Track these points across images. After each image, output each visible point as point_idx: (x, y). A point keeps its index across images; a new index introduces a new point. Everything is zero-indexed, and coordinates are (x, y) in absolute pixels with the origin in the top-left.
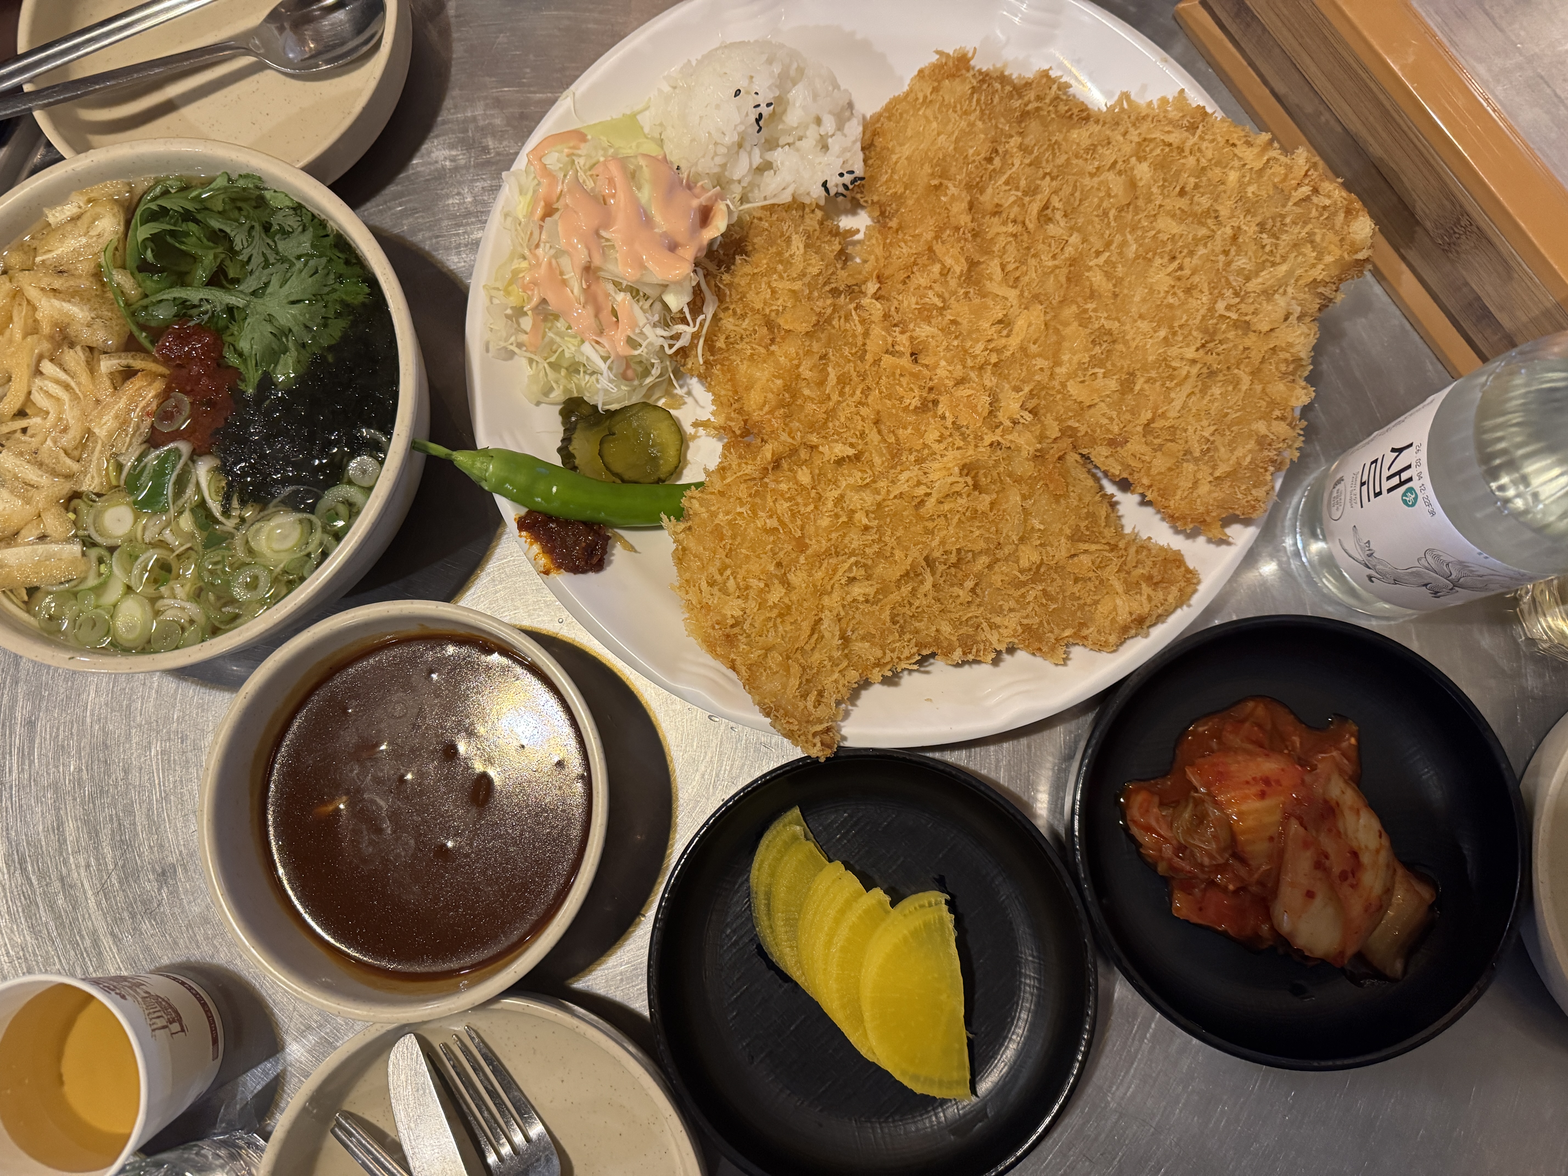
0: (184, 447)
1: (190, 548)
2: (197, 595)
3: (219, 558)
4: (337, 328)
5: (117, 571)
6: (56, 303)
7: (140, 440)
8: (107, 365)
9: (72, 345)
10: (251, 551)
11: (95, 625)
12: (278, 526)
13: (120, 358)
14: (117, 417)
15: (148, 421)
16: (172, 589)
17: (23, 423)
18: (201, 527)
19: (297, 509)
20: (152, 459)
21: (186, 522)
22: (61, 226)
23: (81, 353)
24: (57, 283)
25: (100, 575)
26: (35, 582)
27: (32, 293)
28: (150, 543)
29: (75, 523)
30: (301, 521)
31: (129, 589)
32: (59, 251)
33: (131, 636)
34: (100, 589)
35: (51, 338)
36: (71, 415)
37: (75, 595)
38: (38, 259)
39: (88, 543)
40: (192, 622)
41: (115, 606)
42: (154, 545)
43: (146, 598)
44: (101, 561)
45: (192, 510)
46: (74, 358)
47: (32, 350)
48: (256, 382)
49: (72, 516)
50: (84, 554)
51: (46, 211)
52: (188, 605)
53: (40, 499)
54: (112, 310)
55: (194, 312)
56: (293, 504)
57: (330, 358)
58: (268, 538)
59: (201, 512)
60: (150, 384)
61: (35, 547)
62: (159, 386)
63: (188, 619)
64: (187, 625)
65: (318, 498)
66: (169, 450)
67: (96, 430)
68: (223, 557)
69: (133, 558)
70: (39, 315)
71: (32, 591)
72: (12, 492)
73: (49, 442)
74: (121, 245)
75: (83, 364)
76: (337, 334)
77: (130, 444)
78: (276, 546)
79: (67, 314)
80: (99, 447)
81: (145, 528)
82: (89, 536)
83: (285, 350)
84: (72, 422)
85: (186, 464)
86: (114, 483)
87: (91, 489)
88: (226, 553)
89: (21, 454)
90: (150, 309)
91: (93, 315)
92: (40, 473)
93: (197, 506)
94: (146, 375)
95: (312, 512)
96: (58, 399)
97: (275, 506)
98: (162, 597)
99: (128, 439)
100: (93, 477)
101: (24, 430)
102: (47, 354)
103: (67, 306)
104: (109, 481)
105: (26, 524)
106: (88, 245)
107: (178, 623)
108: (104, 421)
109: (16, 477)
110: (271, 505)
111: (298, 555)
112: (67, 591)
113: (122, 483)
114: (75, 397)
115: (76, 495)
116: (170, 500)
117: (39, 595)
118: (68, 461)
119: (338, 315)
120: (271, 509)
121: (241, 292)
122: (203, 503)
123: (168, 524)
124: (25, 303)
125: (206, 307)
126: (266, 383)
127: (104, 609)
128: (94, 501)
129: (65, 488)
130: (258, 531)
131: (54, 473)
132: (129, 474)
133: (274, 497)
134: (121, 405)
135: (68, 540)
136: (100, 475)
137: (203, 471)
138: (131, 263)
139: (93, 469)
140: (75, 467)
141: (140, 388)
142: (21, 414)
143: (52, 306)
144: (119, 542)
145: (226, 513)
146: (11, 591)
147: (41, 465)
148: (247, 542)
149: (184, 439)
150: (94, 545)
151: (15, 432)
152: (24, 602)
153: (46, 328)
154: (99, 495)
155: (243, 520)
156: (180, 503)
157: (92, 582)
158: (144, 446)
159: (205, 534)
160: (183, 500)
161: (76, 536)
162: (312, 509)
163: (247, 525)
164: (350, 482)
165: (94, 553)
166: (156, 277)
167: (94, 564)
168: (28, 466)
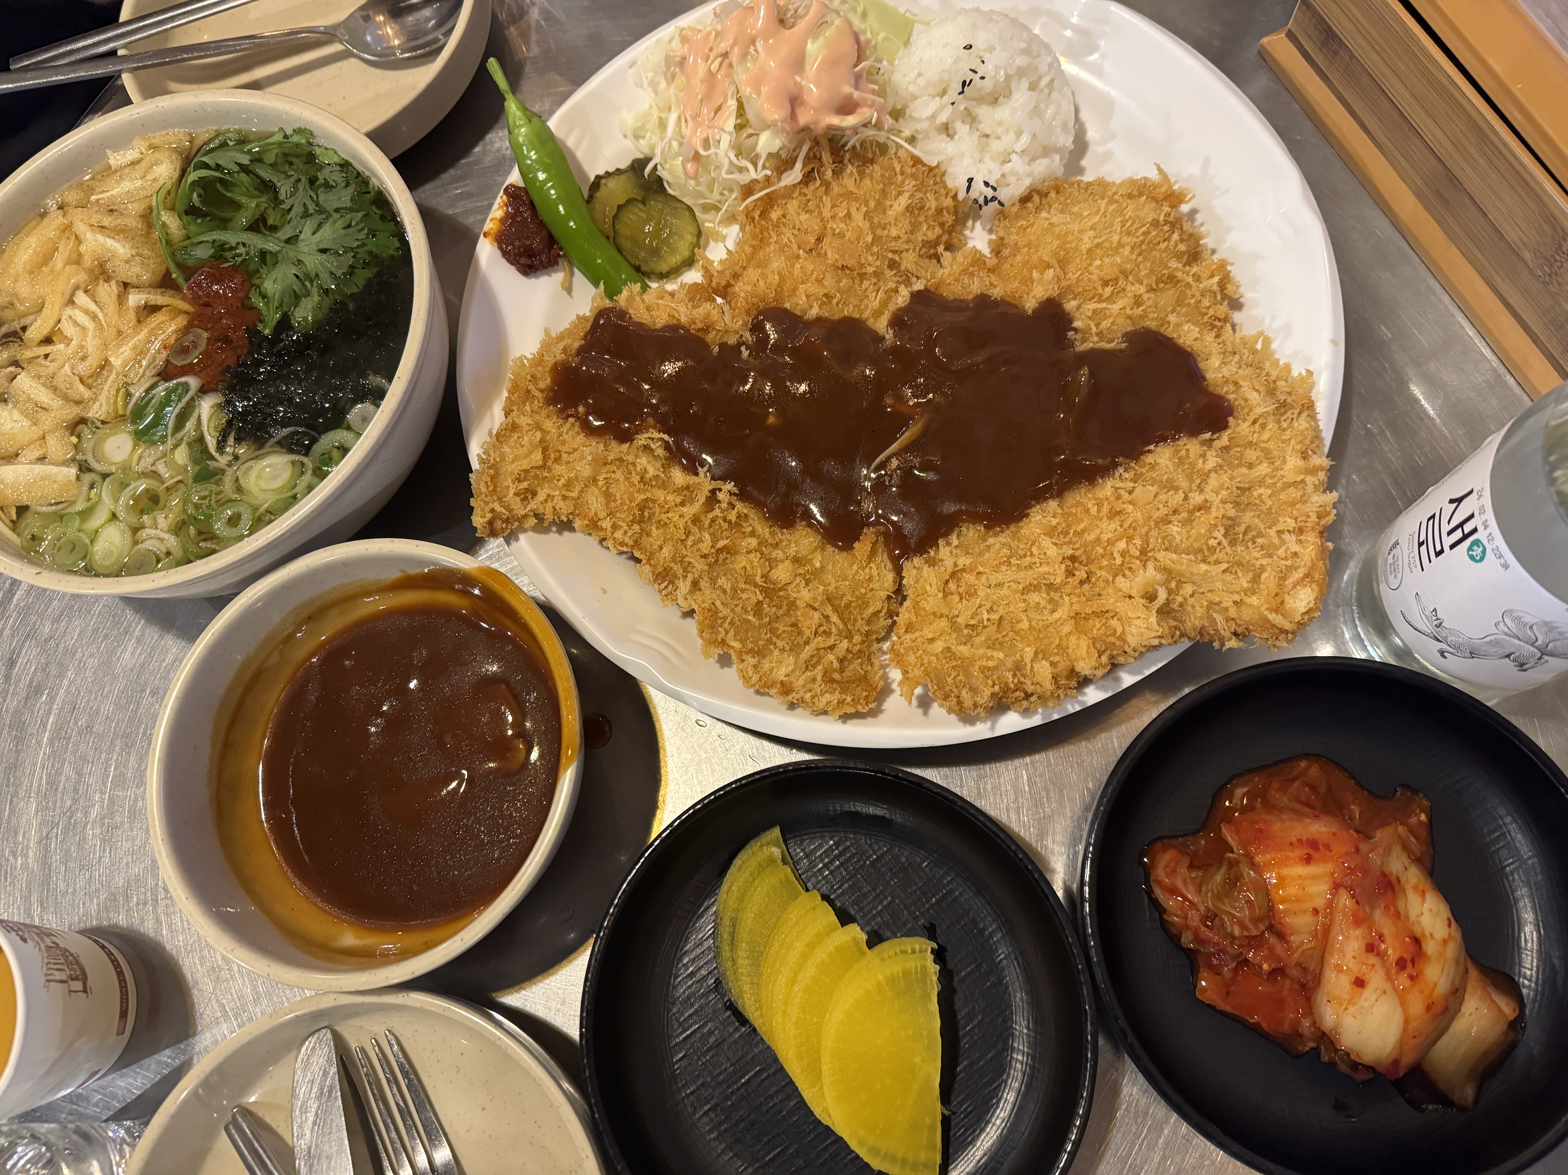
0: (193, 382)
1: (180, 481)
2: (178, 529)
3: (206, 493)
4: (363, 276)
5: (106, 498)
6: (101, 238)
7: (154, 372)
8: (135, 299)
9: (108, 280)
10: (239, 489)
11: (74, 548)
12: (269, 466)
13: (149, 293)
14: (134, 348)
15: (165, 354)
16: (155, 519)
17: (47, 349)
18: (195, 461)
19: (291, 451)
20: (161, 390)
21: (181, 455)
22: (121, 168)
23: (114, 288)
24: (107, 221)
25: (89, 499)
26: (25, 500)
27: (81, 228)
28: (143, 473)
29: (76, 446)
30: (293, 463)
31: (114, 516)
32: (114, 192)
33: (107, 563)
34: (86, 514)
35: (90, 271)
36: (92, 344)
37: (62, 517)
38: (93, 198)
39: (84, 468)
40: (168, 554)
41: (97, 531)
42: (144, 475)
43: (130, 526)
44: (92, 486)
45: (189, 444)
46: (108, 291)
47: (69, 279)
48: (274, 323)
49: (74, 439)
50: (78, 478)
51: (109, 152)
52: (166, 536)
53: (48, 421)
54: (153, 251)
55: (228, 255)
56: (289, 445)
57: (351, 306)
58: (259, 477)
59: (198, 447)
60: (172, 319)
61: (33, 466)
62: (181, 321)
63: (164, 551)
64: (162, 556)
65: (314, 441)
66: (178, 384)
67: (112, 359)
68: (211, 492)
69: (124, 485)
70: (83, 248)
71: (22, 510)
72: (22, 413)
73: (67, 367)
74: (174, 190)
75: (114, 298)
76: (361, 283)
77: (143, 376)
78: (264, 485)
79: (109, 250)
80: (113, 376)
81: (140, 458)
82: (86, 461)
83: (308, 294)
84: (91, 350)
85: (192, 399)
86: (121, 412)
87: (97, 416)
88: (215, 488)
89: (39, 377)
90: (189, 249)
91: (134, 253)
92: (53, 396)
93: (195, 441)
94: (171, 311)
95: (306, 455)
96: (84, 328)
97: (270, 447)
98: (143, 527)
99: (141, 371)
100: (101, 405)
101: (46, 356)
102: (84, 286)
103: (109, 242)
104: (116, 410)
105: (29, 445)
106: (143, 188)
107: (154, 553)
108: (121, 350)
109: (30, 399)
110: (268, 445)
111: (284, 496)
112: (55, 513)
113: (128, 412)
114: (100, 328)
115: (83, 421)
116: (170, 431)
117: (27, 514)
118: (82, 388)
119: (366, 265)
120: (266, 449)
121: (277, 238)
122: (201, 439)
123: (164, 455)
124: (73, 238)
125: (241, 250)
126: (284, 324)
127: (86, 534)
128: (97, 428)
129: (72, 412)
130: (249, 469)
131: (66, 398)
132: (136, 404)
133: (271, 436)
134: (141, 336)
135: (65, 463)
136: (108, 403)
137: (207, 407)
138: (181, 207)
139: (103, 397)
140: (86, 393)
141: (162, 322)
142: (48, 340)
143: (96, 240)
144: (113, 469)
145: (221, 447)
147: (55, 389)
148: (237, 479)
149: (195, 374)
150: (90, 470)
151: (38, 357)
152: (12, 521)
153: (87, 262)
154: (103, 422)
155: (236, 458)
156: (179, 436)
157: (80, 506)
158: (155, 379)
159: (197, 468)
160: (182, 433)
161: (73, 460)
162: (306, 451)
163: (240, 462)
164: (349, 428)
165: (88, 478)
166: (199, 221)
167: (85, 488)
168: (43, 389)
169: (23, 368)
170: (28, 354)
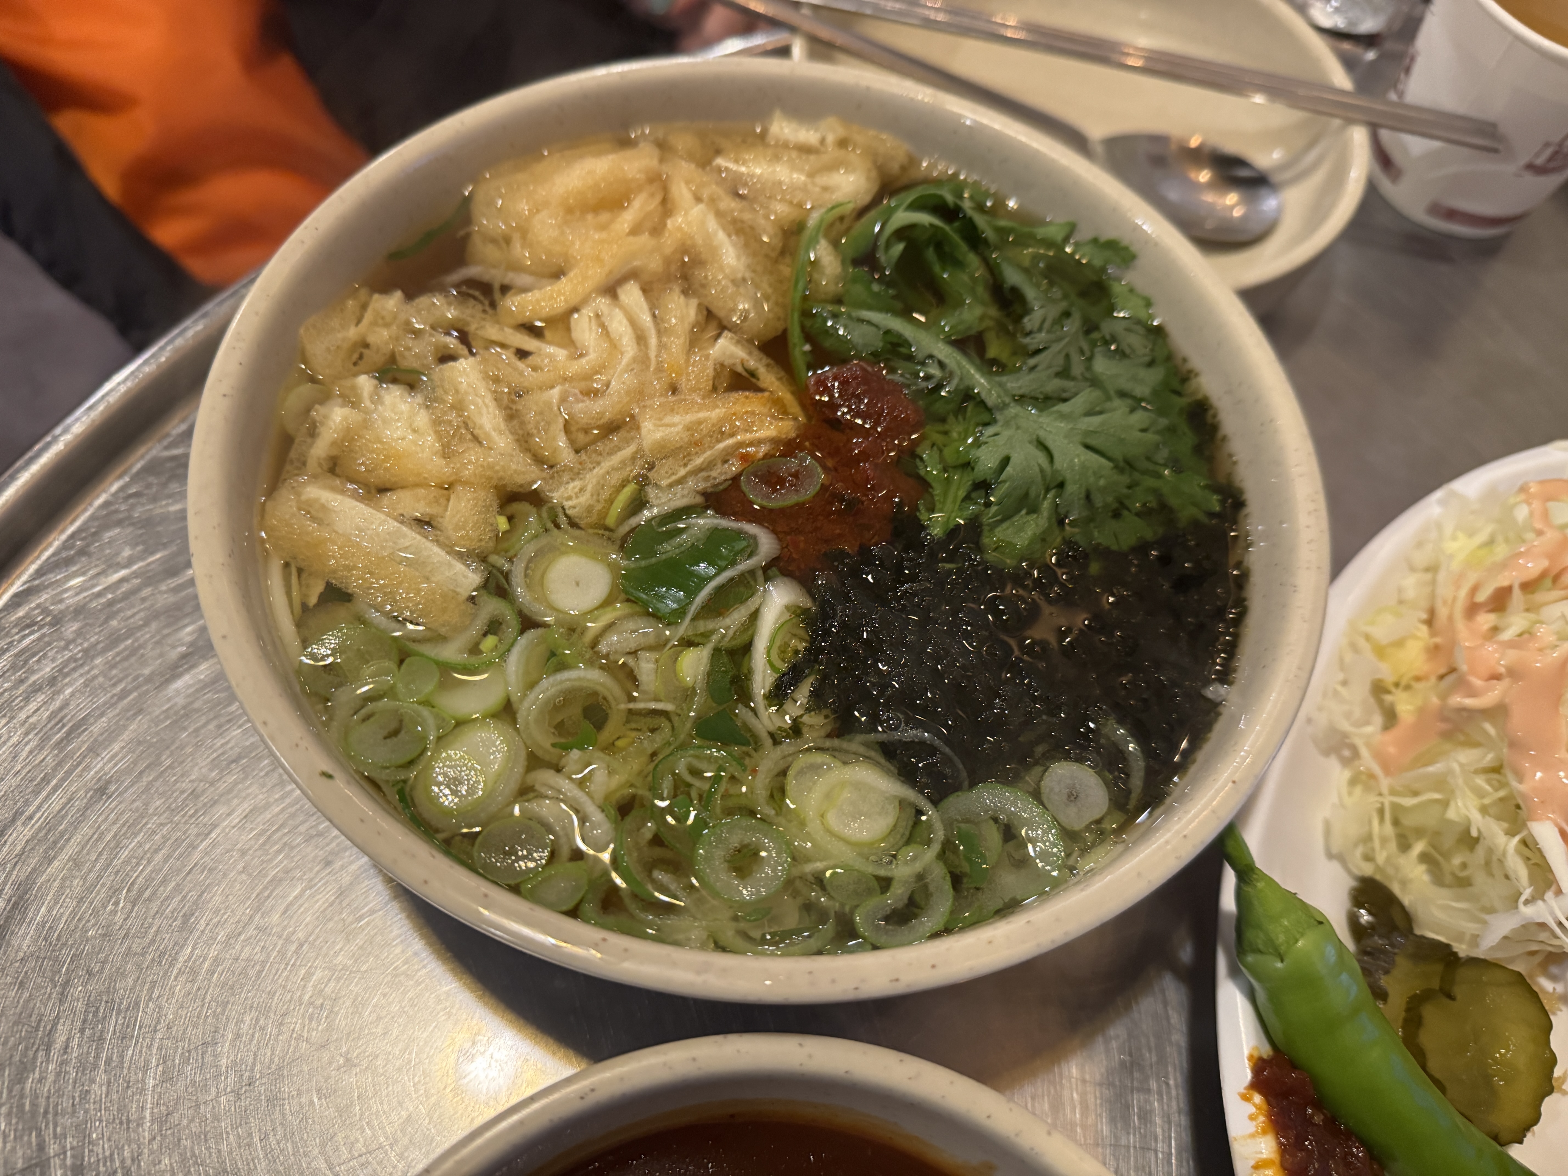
0: (767, 544)
1: (669, 715)
3: (711, 769)
5: (512, 663)
6: (708, 223)
7: (701, 486)
8: (723, 349)
9: (687, 292)
10: (779, 797)
11: (397, 733)
12: (857, 786)
13: (749, 353)
14: (688, 428)
15: (734, 467)
16: (586, 764)
17: (528, 343)
18: (714, 692)
19: (905, 777)
20: (704, 525)
21: (693, 666)
22: (782, 146)
23: (694, 311)
25: (477, 650)
27: (681, 190)
28: (605, 658)
29: (499, 537)
30: (902, 803)
31: (509, 712)
32: (754, 171)
34: (455, 674)
36: (619, 379)
38: (720, 162)
39: (496, 584)
41: (461, 723)
42: (608, 664)
43: (528, 748)
44: (493, 627)
45: (717, 651)
46: (680, 309)
48: (952, 524)
49: (502, 523)
50: (475, 597)
53: (472, 463)
54: (777, 290)
55: (905, 366)
56: (906, 764)
58: (827, 796)
59: (731, 666)
60: (769, 419)
61: (402, 528)
62: (782, 430)
65: (959, 784)
66: (738, 532)
69: (558, 661)
70: (671, 222)
71: (336, 595)
72: (433, 422)
73: (555, 393)
75: (688, 328)
77: (681, 481)
78: (837, 822)
80: (628, 451)
81: (612, 626)
82: (507, 576)
85: (752, 572)
86: (611, 521)
87: (567, 504)
89: (494, 381)
91: (747, 274)
92: (503, 426)
93: (730, 651)
94: (772, 403)
95: (935, 802)
96: (614, 346)
97: (867, 745)
98: (557, 768)
99: (682, 472)
100: (582, 490)
101: (522, 354)
102: (643, 278)
104: (604, 514)
105: (415, 485)
107: (555, 837)
108: (668, 419)
109: (459, 409)
110: (860, 738)
112: (397, 639)
113: (625, 530)
114: (642, 360)
115: (534, 497)
116: (692, 609)
117: (342, 611)
118: (561, 441)
120: (855, 744)
121: (1000, 384)
122: (744, 657)
123: (658, 647)
125: (933, 371)
126: (969, 537)
127: (437, 716)
128: (558, 526)
129: (523, 472)
130: (815, 768)
131: (524, 440)
132: (647, 523)
134: (711, 416)
135: (466, 557)
136: (596, 493)
137: (777, 602)
138: (853, 248)
139: (592, 478)
140: (567, 455)
141: (752, 413)
142: (538, 328)
143: (700, 223)
144: (550, 619)
145: (777, 694)
146: (300, 571)
147: (512, 415)
148: (784, 773)
149: (774, 532)
150: (504, 594)
151: (508, 347)
154: (573, 524)
155: (798, 731)
156: (703, 626)
157: (451, 652)
158: (699, 499)
159: (713, 708)
160: (710, 625)
161: (484, 558)
162: (938, 794)
163: (801, 743)
164: (1037, 795)
165: (492, 606)
166: (874, 285)
167: (480, 624)
168: (492, 405)
169: (471, 352)
170: (492, 332)
